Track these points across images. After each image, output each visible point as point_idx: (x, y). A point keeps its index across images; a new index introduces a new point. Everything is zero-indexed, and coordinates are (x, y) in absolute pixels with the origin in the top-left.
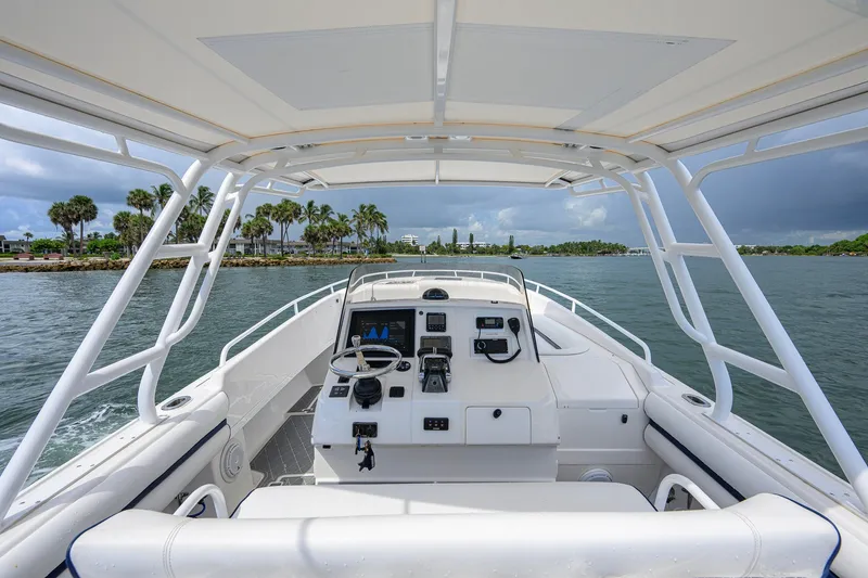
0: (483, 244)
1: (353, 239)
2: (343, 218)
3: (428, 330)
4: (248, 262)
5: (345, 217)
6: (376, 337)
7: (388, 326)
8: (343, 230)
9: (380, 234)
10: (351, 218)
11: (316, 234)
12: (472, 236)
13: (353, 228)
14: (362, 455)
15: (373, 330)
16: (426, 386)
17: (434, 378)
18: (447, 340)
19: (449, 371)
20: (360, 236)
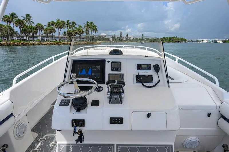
0: (132, 38)
1: (84, 35)
2: (80, 27)
3: (112, 70)
4: (48, 43)
5: (81, 26)
6: (85, 74)
7: (92, 69)
8: (81, 32)
9: (95, 33)
10: (83, 27)
11: (71, 33)
12: (127, 35)
13: (84, 31)
14: (77, 136)
15: (84, 70)
16: (111, 100)
17: (115, 96)
18: (122, 75)
19: (123, 92)
20: (87, 34)
